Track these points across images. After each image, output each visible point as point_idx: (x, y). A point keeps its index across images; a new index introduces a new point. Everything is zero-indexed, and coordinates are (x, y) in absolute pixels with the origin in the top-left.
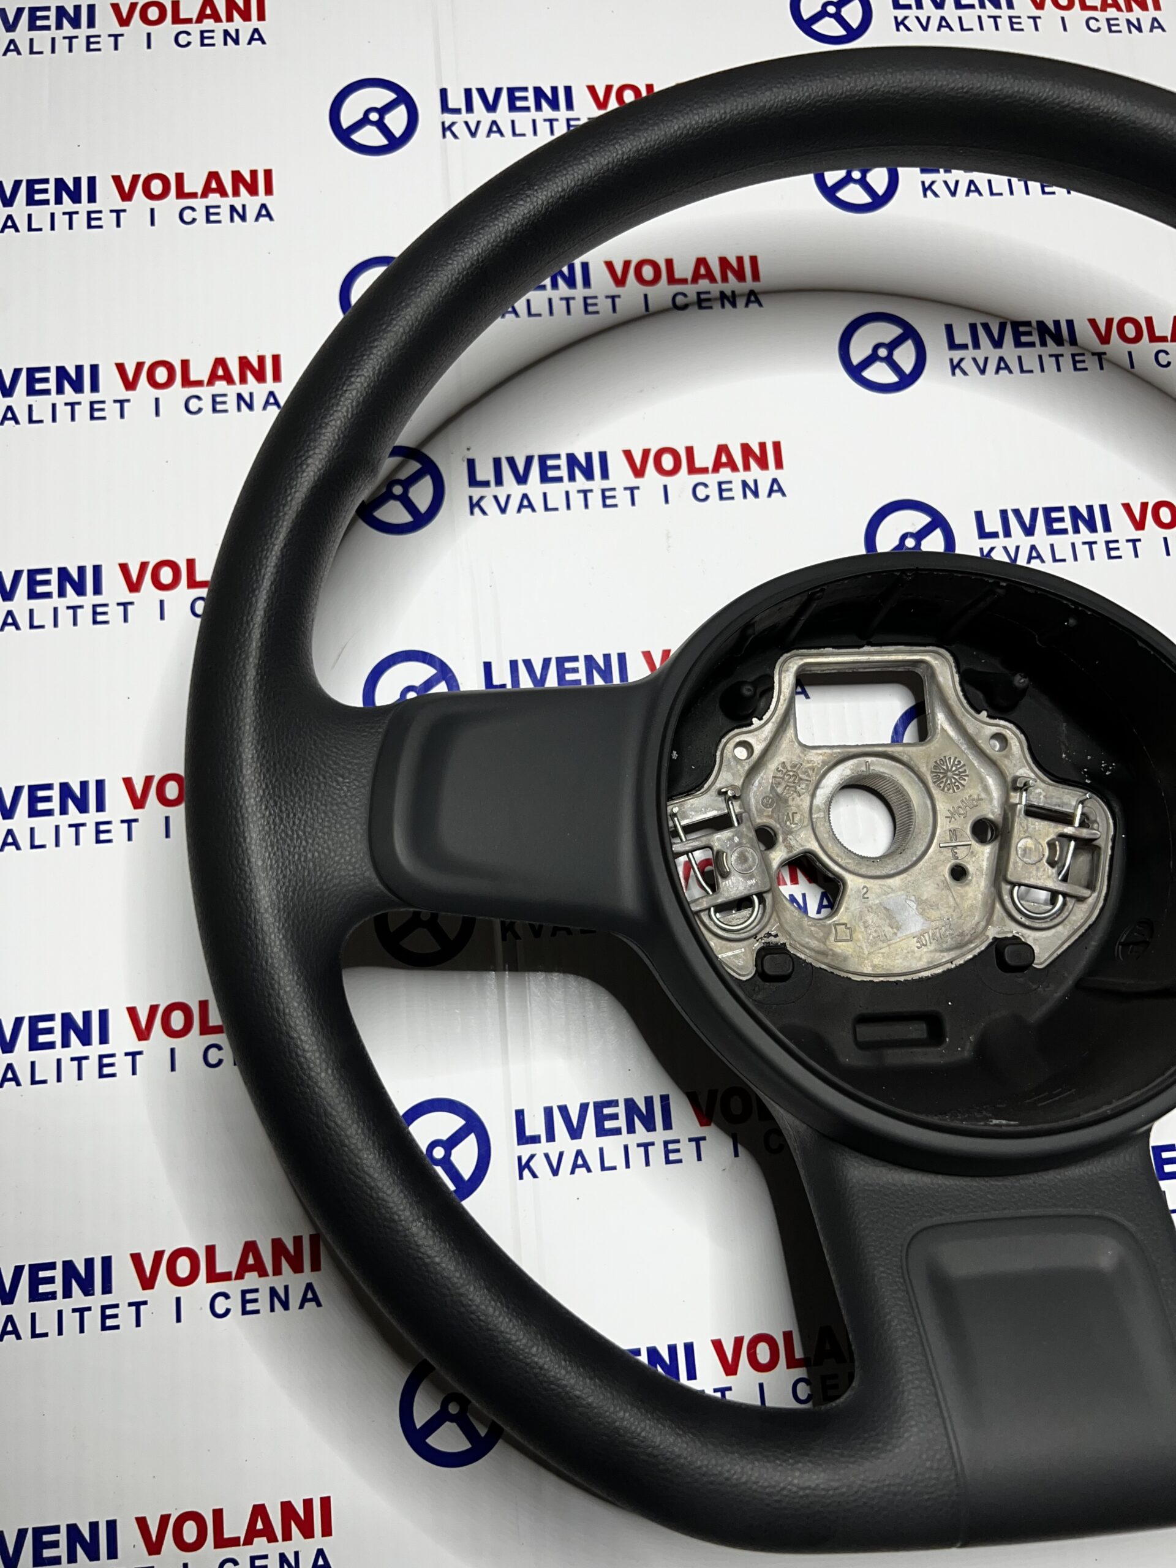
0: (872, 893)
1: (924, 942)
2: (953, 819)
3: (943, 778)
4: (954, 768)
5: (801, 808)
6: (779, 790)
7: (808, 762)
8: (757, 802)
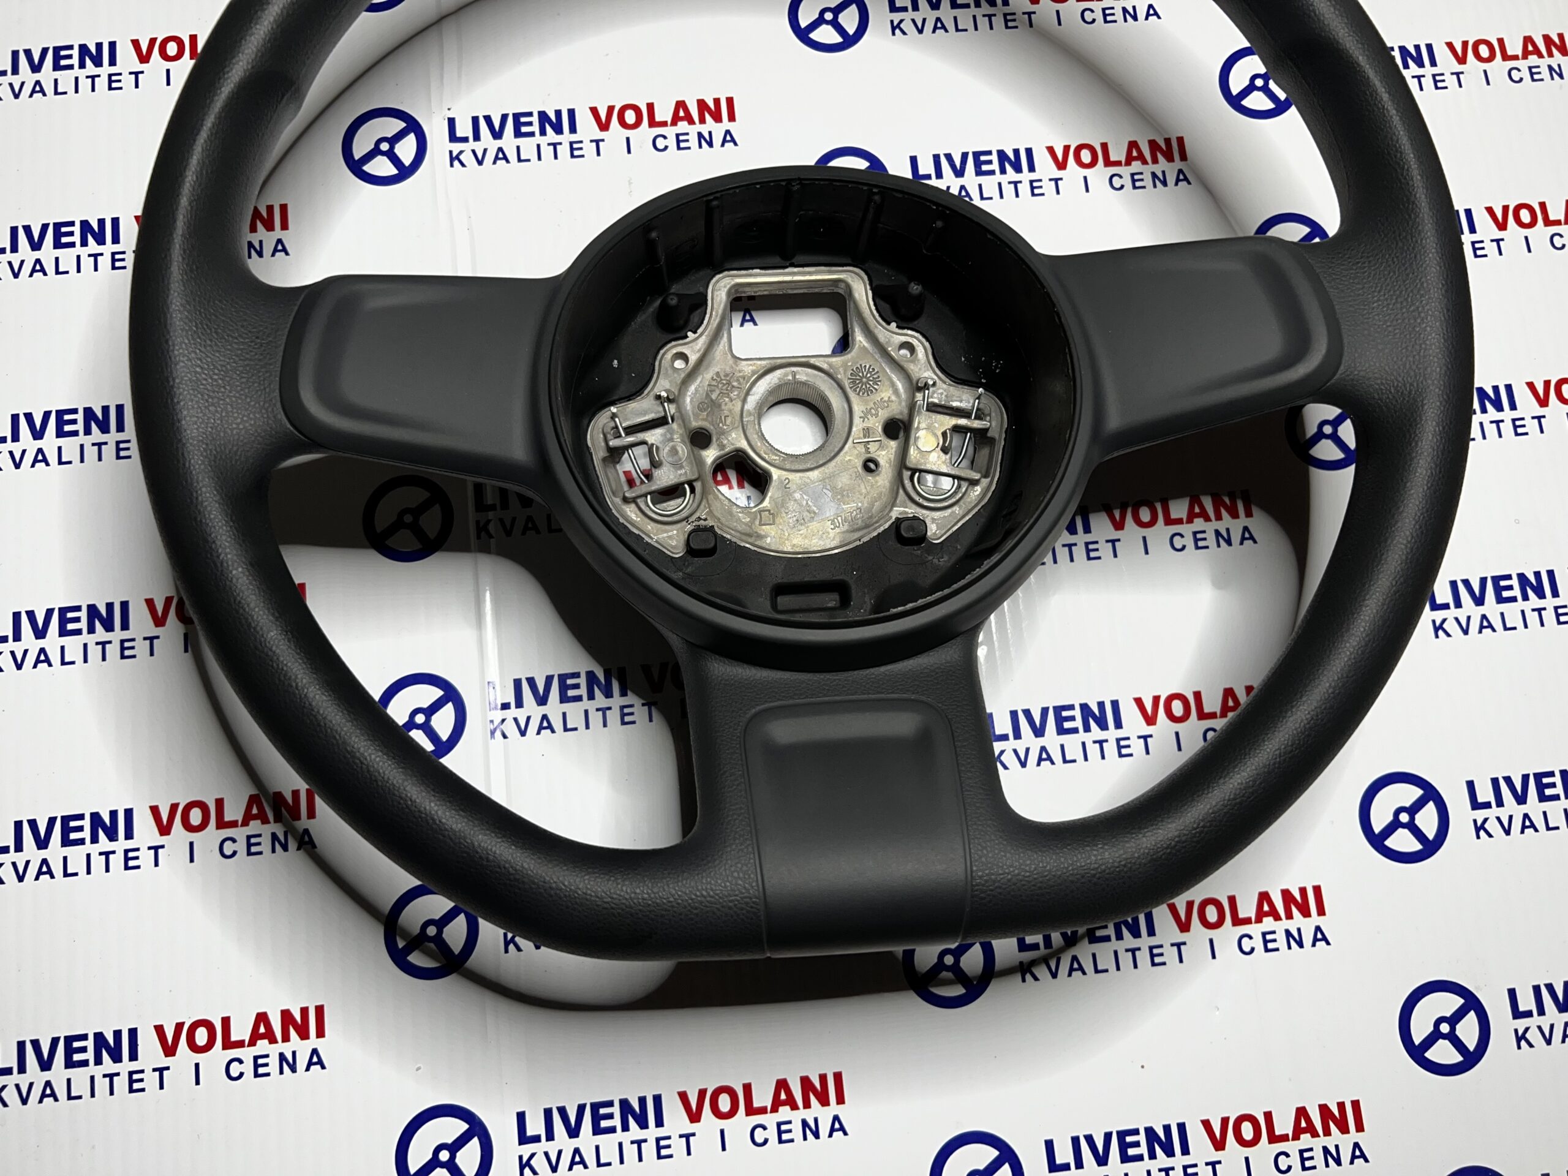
0: (794, 484)
1: (838, 525)
2: (866, 419)
3: (859, 383)
4: (869, 375)
5: (733, 412)
6: (714, 396)
7: (740, 372)
8: (693, 407)
